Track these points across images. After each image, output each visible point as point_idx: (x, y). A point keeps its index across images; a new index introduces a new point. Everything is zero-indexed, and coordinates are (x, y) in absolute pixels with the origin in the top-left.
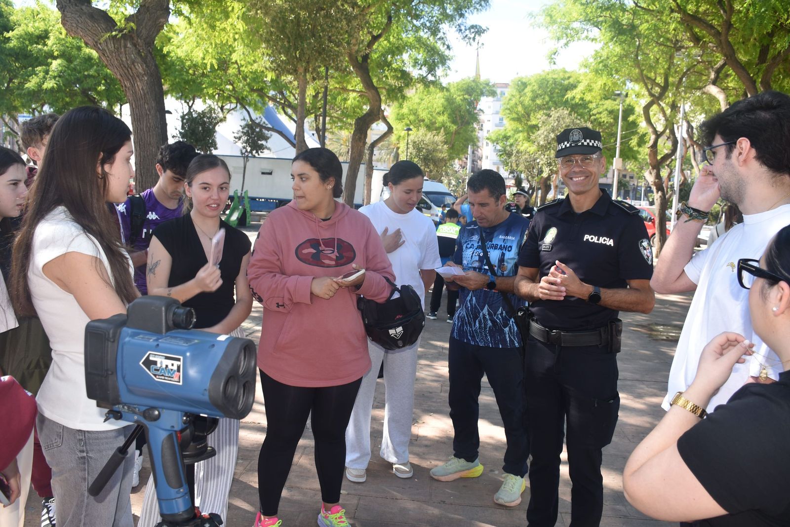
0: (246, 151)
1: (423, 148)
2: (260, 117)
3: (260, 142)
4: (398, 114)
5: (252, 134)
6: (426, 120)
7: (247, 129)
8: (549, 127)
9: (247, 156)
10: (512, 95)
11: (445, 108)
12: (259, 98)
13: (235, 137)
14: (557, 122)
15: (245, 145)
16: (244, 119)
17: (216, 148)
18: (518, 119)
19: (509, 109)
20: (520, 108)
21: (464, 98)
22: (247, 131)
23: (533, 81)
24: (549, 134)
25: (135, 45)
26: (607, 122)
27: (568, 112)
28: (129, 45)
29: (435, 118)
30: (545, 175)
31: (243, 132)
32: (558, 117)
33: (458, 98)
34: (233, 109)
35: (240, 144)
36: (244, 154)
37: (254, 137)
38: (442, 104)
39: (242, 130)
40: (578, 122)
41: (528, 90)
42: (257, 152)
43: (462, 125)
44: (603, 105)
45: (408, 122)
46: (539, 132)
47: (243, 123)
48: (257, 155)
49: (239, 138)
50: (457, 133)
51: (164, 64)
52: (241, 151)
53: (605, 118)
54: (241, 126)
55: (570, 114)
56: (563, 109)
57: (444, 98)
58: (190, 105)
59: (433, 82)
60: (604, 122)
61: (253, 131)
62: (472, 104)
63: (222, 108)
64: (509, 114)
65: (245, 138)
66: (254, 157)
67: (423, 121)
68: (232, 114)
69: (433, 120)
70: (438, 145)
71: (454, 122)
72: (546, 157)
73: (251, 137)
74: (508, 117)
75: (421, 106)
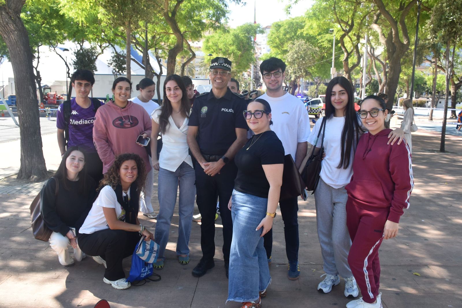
0: (116, 71)
2: (123, 51)
3: (123, 66)
4: (207, 46)
5: (119, 61)
6: (223, 49)
7: (115, 58)
8: (294, 50)
9: (116, 75)
10: (273, 33)
11: (234, 42)
12: (122, 39)
13: (108, 63)
14: (298, 48)
15: (115, 67)
16: (113, 52)
17: (96, 71)
18: (277, 47)
19: (272, 41)
20: (277, 40)
21: (245, 36)
22: (116, 60)
23: (285, 23)
24: (294, 55)
26: (327, 47)
27: (304, 42)
29: (228, 48)
30: (293, 79)
31: (113, 60)
32: (299, 45)
33: (242, 36)
34: (107, 46)
35: (112, 67)
36: (115, 73)
37: (120, 63)
38: (232, 39)
39: (112, 59)
40: (311, 47)
41: (282, 30)
42: (122, 72)
43: (244, 51)
44: (325, 37)
45: (213, 51)
46: (288, 54)
47: (113, 55)
48: (122, 74)
49: (111, 64)
50: (241, 56)
51: (63, 21)
52: (113, 71)
53: (326, 44)
54: (112, 57)
55: (306, 43)
56: (302, 40)
57: (233, 35)
58: (81, 44)
60: (325, 47)
61: (119, 59)
62: (249, 39)
63: (100, 46)
64: (272, 44)
65: (114, 64)
66: (120, 74)
67: (221, 50)
68: (107, 49)
69: (227, 49)
71: (239, 50)
72: (293, 68)
73: (118, 63)
74: (271, 46)
75: (219, 41)
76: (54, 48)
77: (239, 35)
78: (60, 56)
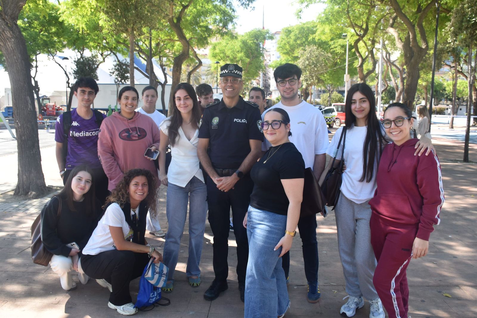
0: (118, 81)
2: (125, 59)
3: (126, 75)
4: (213, 53)
5: (121, 70)
6: (230, 56)
7: (117, 67)
8: (305, 57)
9: (119, 84)
10: (283, 39)
11: (242, 48)
12: (125, 47)
13: (110, 72)
14: (310, 54)
15: (117, 77)
16: (115, 61)
17: (98, 80)
18: (287, 53)
19: (282, 47)
20: (287, 47)
21: (254, 42)
23: (295, 28)
24: (305, 61)
26: (340, 53)
27: (316, 47)
30: (304, 87)
31: (115, 69)
32: (310, 51)
33: (250, 42)
34: (109, 55)
35: (114, 76)
36: (117, 82)
37: (122, 72)
38: (240, 46)
39: (114, 68)
40: (323, 53)
41: (292, 34)
42: (125, 81)
43: (252, 58)
44: (337, 42)
45: (220, 58)
46: (299, 61)
47: (115, 63)
48: (124, 83)
49: (113, 73)
50: (250, 63)
51: (62, 28)
52: (115, 80)
53: (339, 50)
54: (114, 65)
55: (317, 49)
56: (313, 46)
57: (241, 42)
58: (82, 53)
59: (226, 33)
60: (338, 52)
61: (122, 68)
62: (258, 45)
63: (102, 55)
64: (282, 50)
65: (116, 73)
67: (228, 57)
68: (108, 58)
69: (235, 56)
71: (248, 57)
72: (304, 75)
73: (120, 72)
74: (281, 52)
75: (227, 48)
76: (53, 57)
77: (248, 41)
78: (60, 65)
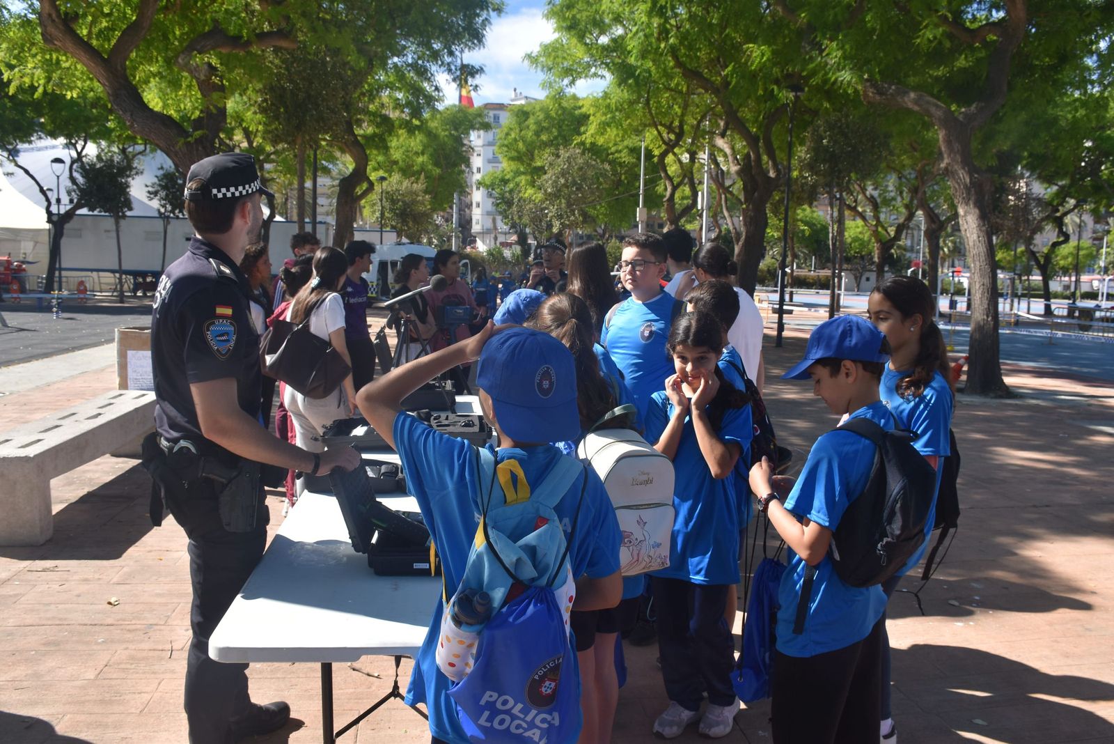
0: (166, 211)
1: (399, 200)
5: (173, 188)
6: (400, 163)
7: (165, 180)
8: (558, 170)
9: (168, 218)
10: (511, 128)
11: (425, 147)
13: (149, 192)
14: (567, 164)
15: (164, 202)
17: (131, 209)
18: (518, 158)
19: (507, 146)
20: (521, 145)
21: (450, 134)
22: (166, 184)
23: (538, 107)
24: (559, 178)
25: (203, 148)
26: (628, 163)
27: (580, 151)
28: (200, 148)
29: (412, 159)
30: (555, 230)
31: (160, 185)
32: (568, 157)
33: (443, 134)
34: (140, 153)
35: (157, 201)
36: (164, 214)
37: (177, 192)
38: (422, 143)
39: (158, 183)
41: (531, 121)
43: (446, 167)
46: (545, 177)
47: (161, 173)
48: (181, 216)
49: (156, 193)
50: (441, 178)
52: (159, 210)
53: (625, 157)
54: (157, 177)
55: (583, 154)
56: (574, 148)
57: (424, 133)
59: (418, 127)
60: (624, 162)
61: (175, 183)
62: (458, 141)
64: (507, 151)
65: (163, 194)
66: (178, 217)
67: (396, 163)
69: (410, 163)
70: (417, 196)
71: (436, 164)
72: (556, 207)
73: (171, 192)
74: (506, 156)
75: (392, 144)
77: (437, 131)
78: (27, 172)
